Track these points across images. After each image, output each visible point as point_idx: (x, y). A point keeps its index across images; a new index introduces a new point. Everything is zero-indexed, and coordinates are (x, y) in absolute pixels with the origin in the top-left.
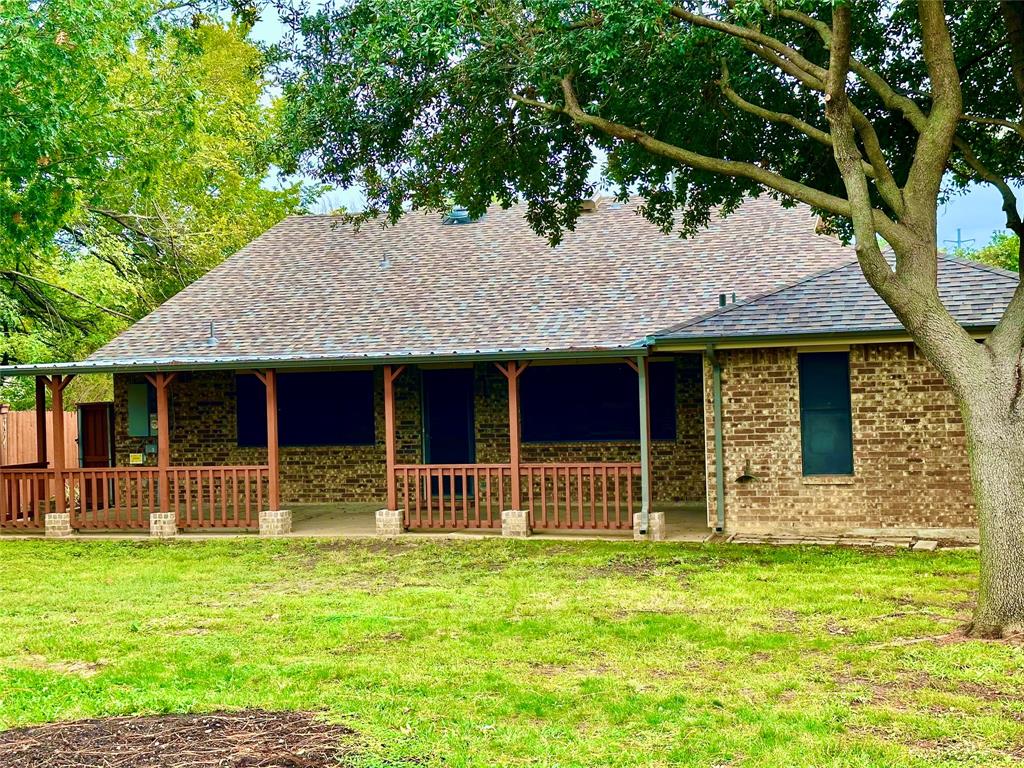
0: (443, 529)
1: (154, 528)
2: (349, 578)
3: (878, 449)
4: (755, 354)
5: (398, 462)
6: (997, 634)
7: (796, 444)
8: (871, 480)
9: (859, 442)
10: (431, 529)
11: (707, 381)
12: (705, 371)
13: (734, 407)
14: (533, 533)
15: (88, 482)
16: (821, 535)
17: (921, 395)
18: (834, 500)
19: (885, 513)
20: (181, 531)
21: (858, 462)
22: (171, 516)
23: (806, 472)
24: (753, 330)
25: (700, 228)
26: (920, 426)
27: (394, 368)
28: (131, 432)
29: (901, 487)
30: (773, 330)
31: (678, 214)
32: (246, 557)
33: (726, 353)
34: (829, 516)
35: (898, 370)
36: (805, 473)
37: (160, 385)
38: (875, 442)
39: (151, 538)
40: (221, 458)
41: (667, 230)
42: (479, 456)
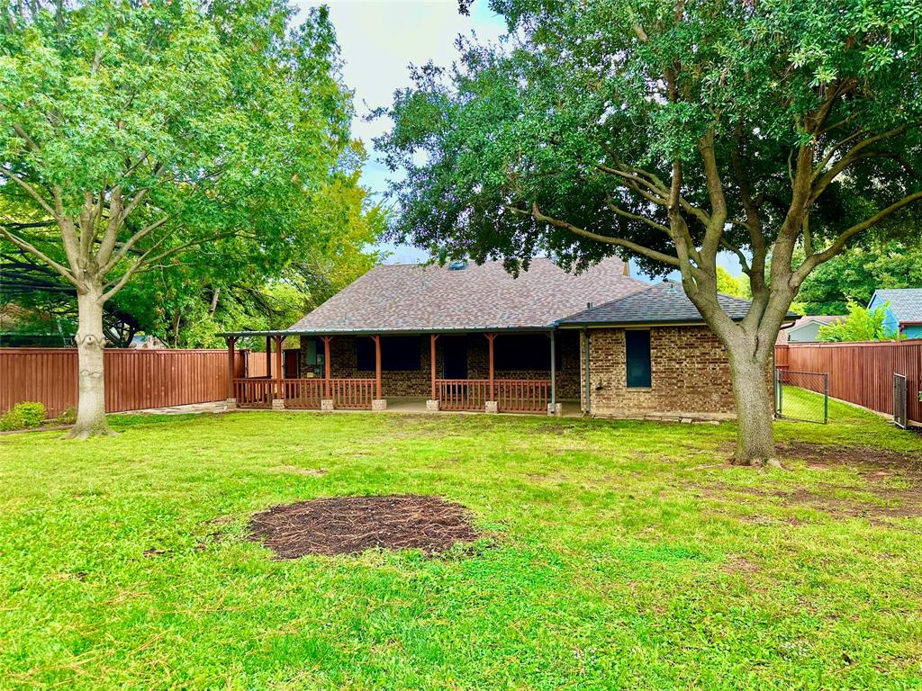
0: (457, 409)
1: (323, 407)
2: (420, 432)
3: (663, 375)
4: (605, 331)
5: (436, 378)
6: (748, 463)
7: (624, 373)
8: (660, 390)
9: (654, 372)
10: (452, 409)
11: (582, 343)
12: (581, 337)
13: (595, 355)
14: (500, 412)
15: (287, 386)
16: (636, 415)
17: (684, 351)
18: (642, 399)
19: (666, 405)
20: (335, 408)
21: (653, 381)
22: (331, 402)
23: (629, 385)
24: (605, 320)
25: (584, 271)
26: (683, 365)
27: (436, 335)
28: (308, 363)
29: (674, 393)
30: (615, 319)
31: (574, 265)
32: (369, 421)
33: (592, 330)
34: (639, 406)
35: (673, 339)
36: (628, 387)
37: (327, 341)
38: (662, 372)
39: (322, 412)
40: (349, 376)
41: (568, 272)
42: (470, 376)
